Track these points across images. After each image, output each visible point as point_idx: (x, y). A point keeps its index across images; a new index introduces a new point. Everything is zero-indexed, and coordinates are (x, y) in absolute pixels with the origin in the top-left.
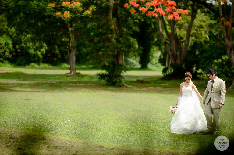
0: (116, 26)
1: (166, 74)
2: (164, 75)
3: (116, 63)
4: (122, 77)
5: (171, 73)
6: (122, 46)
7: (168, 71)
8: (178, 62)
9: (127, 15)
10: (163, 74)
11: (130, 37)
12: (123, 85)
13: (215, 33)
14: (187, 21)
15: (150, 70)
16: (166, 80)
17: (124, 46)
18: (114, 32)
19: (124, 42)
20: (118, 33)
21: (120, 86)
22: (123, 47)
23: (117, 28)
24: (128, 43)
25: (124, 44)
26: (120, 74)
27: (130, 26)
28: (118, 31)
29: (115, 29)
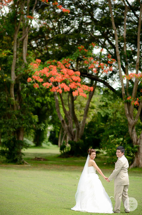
0: (17, 102)
1: (64, 151)
2: (62, 153)
3: (17, 139)
4: (23, 154)
5: (68, 150)
6: (24, 122)
7: (66, 149)
8: (76, 140)
9: (29, 91)
10: (60, 151)
11: (31, 113)
12: (23, 162)
13: (103, 114)
14: (79, 102)
15: (45, 148)
16: (63, 158)
17: (25, 122)
18: (15, 107)
19: (26, 118)
20: (19, 109)
21: (20, 164)
22: (24, 124)
23: (18, 104)
24: (29, 119)
25: (26, 120)
26: (20, 151)
27: (31, 102)
28: (19, 107)
29: (16, 104)
